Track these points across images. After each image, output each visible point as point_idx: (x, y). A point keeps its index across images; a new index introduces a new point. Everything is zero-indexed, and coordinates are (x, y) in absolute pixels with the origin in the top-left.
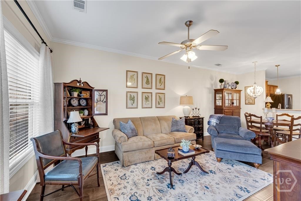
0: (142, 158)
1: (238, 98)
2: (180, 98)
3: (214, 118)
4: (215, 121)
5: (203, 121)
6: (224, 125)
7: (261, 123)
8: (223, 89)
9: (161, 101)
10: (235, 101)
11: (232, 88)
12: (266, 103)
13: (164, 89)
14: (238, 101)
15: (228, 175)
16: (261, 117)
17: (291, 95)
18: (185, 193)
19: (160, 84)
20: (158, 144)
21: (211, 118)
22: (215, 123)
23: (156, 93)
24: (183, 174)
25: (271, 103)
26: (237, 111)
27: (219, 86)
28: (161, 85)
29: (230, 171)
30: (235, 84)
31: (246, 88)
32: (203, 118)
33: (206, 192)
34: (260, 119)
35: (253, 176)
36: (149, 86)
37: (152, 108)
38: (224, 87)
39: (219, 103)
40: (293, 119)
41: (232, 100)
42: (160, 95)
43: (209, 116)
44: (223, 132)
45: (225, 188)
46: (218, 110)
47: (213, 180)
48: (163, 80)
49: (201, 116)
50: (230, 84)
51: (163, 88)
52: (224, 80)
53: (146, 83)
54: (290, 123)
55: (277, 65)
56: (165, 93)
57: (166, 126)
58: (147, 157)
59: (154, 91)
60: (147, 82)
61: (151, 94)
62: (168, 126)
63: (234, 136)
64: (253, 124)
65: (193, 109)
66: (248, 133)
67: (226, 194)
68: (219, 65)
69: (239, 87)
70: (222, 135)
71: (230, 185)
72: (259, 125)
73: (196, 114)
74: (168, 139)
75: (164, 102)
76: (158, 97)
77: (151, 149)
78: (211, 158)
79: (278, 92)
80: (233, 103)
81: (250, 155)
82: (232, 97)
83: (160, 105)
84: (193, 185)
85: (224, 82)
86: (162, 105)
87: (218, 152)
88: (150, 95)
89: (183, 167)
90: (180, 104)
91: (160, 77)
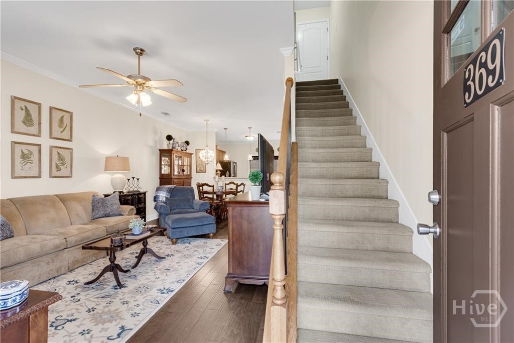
0: (40, 275)
1: (189, 165)
2: (105, 159)
3: (163, 191)
4: (165, 195)
5: (145, 198)
6: (176, 198)
7: (214, 193)
8: (172, 150)
9: (63, 164)
10: (185, 168)
11: (182, 150)
12: (216, 171)
13: (70, 140)
14: (189, 167)
15: (187, 252)
16: (213, 186)
17: (236, 163)
18: (143, 284)
19: (62, 129)
20: (76, 241)
21: (159, 192)
22: (165, 198)
23: (52, 148)
24: (131, 270)
25: (220, 171)
26: (187, 181)
27: (165, 145)
28: (62, 132)
29: (188, 248)
30: (185, 145)
31: (197, 151)
32: (145, 194)
33: (168, 274)
34: (212, 188)
35: (209, 245)
36: (33, 130)
37: (40, 177)
38: (173, 147)
39: (165, 170)
40: (237, 186)
41: (183, 166)
42: (60, 151)
43: (156, 189)
44: (175, 208)
45: (187, 262)
46: (165, 180)
47: (172, 262)
48: (66, 121)
49: (141, 191)
50: (180, 143)
51: (69, 138)
52: (173, 137)
53: (24, 122)
54: (235, 190)
55: (226, 128)
56: (72, 149)
57: (81, 211)
58: (50, 270)
59: (45, 141)
60: (28, 120)
61: (37, 148)
62: (85, 210)
63: (189, 210)
64: (205, 195)
65: (129, 180)
66: (202, 204)
67: (189, 267)
68: (166, 114)
69: (190, 149)
70: (175, 211)
71: (191, 259)
72: (211, 196)
73: (134, 187)
74: (94, 230)
75: (71, 167)
76: (55, 156)
77: (60, 254)
78: (164, 243)
79: (226, 158)
80: (183, 171)
81: (206, 226)
82: (183, 162)
83: (62, 171)
84: (151, 273)
85: (172, 140)
86: (64, 171)
87: (173, 232)
88: (35, 150)
89: (128, 264)
90: (106, 170)
91: (61, 114)
